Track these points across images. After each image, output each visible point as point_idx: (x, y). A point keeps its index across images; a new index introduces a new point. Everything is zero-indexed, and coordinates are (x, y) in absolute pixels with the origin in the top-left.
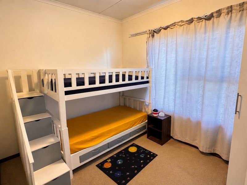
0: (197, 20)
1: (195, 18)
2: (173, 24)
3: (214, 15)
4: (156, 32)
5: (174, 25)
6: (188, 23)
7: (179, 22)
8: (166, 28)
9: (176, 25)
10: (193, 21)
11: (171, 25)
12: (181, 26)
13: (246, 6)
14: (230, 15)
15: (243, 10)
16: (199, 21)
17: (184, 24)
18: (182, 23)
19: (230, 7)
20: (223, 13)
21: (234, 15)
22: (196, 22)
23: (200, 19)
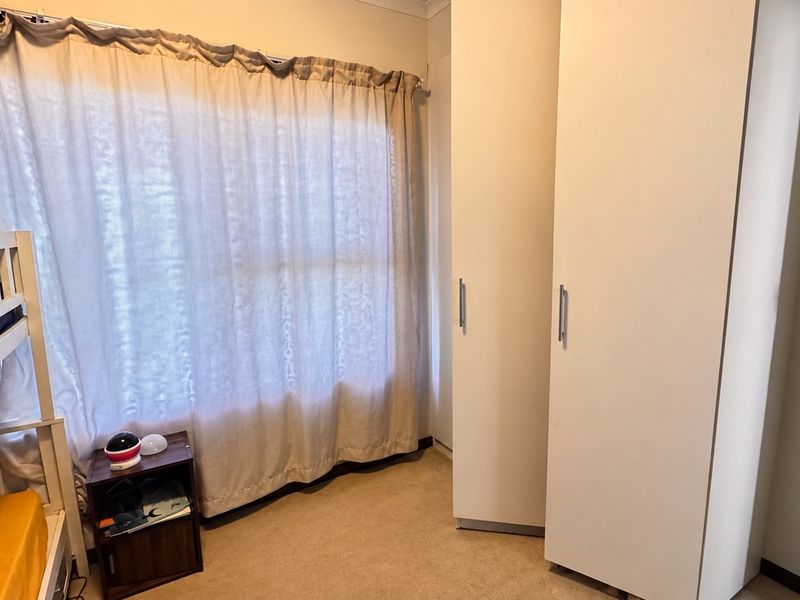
0: (248, 62)
1: (243, 51)
2: (149, 33)
3: (298, 67)
4: (25, 34)
5: (151, 39)
6: (216, 58)
7: (179, 38)
8: (94, 37)
9: (159, 46)
10: (232, 57)
11: (137, 34)
12: (186, 57)
13: (360, 75)
14: (330, 84)
15: (354, 84)
16: (254, 67)
17: (196, 57)
18: (189, 48)
19: (331, 63)
20: (318, 70)
21: (338, 88)
22: (241, 66)
23: (260, 61)
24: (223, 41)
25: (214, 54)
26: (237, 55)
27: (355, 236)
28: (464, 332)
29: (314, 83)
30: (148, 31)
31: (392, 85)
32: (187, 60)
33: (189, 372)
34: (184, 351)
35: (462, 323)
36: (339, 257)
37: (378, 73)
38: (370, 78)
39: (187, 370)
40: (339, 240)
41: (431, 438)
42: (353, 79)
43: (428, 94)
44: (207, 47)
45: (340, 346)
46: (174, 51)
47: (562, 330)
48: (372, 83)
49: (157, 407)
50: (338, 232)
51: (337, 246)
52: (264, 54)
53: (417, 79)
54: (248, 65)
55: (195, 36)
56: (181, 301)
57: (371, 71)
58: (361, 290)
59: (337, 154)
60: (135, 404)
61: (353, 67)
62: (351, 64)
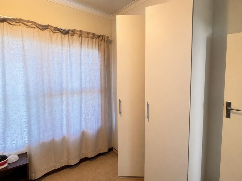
1: (52, 27)
3: (70, 32)
5: (17, 21)
7: (28, 21)
9: (20, 23)
10: (48, 28)
11: (12, 19)
12: (30, 27)
13: (90, 36)
14: (81, 37)
15: (89, 38)
16: (55, 31)
17: (34, 27)
18: (32, 24)
19: (81, 31)
20: (77, 33)
21: (83, 39)
22: (51, 31)
23: (57, 29)
24: (45, 23)
25: (41, 27)
26: (49, 27)
27: (88, 84)
28: (121, 116)
29: (76, 37)
30: (16, 19)
31: (100, 39)
32: (31, 28)
33: (26, 132)
34: (24, 125)
35: (120, 113)
36: (83, 90)
37: (96, 35)
38: (94, 36)
39: (25, 131)
40: (83, 85)
41: (112, 148)
42: (88, 36)
43: (112, 41)
44: (39, 25)
45: (83, 119)
46: (27, 25)
47: (148, 116)
48: (94, 38)
49: (12, 146)
50: (83, 83)
51: (82, 87)
52: (59, 28)
53: (108, 37)
54: (53, 31)
55: (34, 21)
56: (25, 107)
57: (94, 34)
58: (90, 101)
59: (83, 58)
60: (2, 146)
61: (88, 33)
62: (88, 32)
